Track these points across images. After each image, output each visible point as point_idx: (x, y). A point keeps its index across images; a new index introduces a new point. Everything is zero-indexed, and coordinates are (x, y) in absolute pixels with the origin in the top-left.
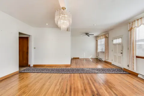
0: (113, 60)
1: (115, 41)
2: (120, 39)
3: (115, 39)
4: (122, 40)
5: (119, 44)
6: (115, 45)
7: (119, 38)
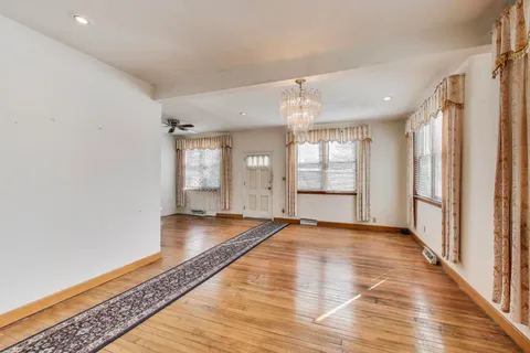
0: (247, 208)
1: (253, 162)
2: (266, 158)
3: (253, 156)
4: (271, 161)
5: (263, 169)
6: (252, 170)
7: (263, 156)
